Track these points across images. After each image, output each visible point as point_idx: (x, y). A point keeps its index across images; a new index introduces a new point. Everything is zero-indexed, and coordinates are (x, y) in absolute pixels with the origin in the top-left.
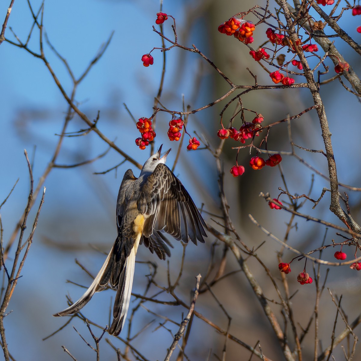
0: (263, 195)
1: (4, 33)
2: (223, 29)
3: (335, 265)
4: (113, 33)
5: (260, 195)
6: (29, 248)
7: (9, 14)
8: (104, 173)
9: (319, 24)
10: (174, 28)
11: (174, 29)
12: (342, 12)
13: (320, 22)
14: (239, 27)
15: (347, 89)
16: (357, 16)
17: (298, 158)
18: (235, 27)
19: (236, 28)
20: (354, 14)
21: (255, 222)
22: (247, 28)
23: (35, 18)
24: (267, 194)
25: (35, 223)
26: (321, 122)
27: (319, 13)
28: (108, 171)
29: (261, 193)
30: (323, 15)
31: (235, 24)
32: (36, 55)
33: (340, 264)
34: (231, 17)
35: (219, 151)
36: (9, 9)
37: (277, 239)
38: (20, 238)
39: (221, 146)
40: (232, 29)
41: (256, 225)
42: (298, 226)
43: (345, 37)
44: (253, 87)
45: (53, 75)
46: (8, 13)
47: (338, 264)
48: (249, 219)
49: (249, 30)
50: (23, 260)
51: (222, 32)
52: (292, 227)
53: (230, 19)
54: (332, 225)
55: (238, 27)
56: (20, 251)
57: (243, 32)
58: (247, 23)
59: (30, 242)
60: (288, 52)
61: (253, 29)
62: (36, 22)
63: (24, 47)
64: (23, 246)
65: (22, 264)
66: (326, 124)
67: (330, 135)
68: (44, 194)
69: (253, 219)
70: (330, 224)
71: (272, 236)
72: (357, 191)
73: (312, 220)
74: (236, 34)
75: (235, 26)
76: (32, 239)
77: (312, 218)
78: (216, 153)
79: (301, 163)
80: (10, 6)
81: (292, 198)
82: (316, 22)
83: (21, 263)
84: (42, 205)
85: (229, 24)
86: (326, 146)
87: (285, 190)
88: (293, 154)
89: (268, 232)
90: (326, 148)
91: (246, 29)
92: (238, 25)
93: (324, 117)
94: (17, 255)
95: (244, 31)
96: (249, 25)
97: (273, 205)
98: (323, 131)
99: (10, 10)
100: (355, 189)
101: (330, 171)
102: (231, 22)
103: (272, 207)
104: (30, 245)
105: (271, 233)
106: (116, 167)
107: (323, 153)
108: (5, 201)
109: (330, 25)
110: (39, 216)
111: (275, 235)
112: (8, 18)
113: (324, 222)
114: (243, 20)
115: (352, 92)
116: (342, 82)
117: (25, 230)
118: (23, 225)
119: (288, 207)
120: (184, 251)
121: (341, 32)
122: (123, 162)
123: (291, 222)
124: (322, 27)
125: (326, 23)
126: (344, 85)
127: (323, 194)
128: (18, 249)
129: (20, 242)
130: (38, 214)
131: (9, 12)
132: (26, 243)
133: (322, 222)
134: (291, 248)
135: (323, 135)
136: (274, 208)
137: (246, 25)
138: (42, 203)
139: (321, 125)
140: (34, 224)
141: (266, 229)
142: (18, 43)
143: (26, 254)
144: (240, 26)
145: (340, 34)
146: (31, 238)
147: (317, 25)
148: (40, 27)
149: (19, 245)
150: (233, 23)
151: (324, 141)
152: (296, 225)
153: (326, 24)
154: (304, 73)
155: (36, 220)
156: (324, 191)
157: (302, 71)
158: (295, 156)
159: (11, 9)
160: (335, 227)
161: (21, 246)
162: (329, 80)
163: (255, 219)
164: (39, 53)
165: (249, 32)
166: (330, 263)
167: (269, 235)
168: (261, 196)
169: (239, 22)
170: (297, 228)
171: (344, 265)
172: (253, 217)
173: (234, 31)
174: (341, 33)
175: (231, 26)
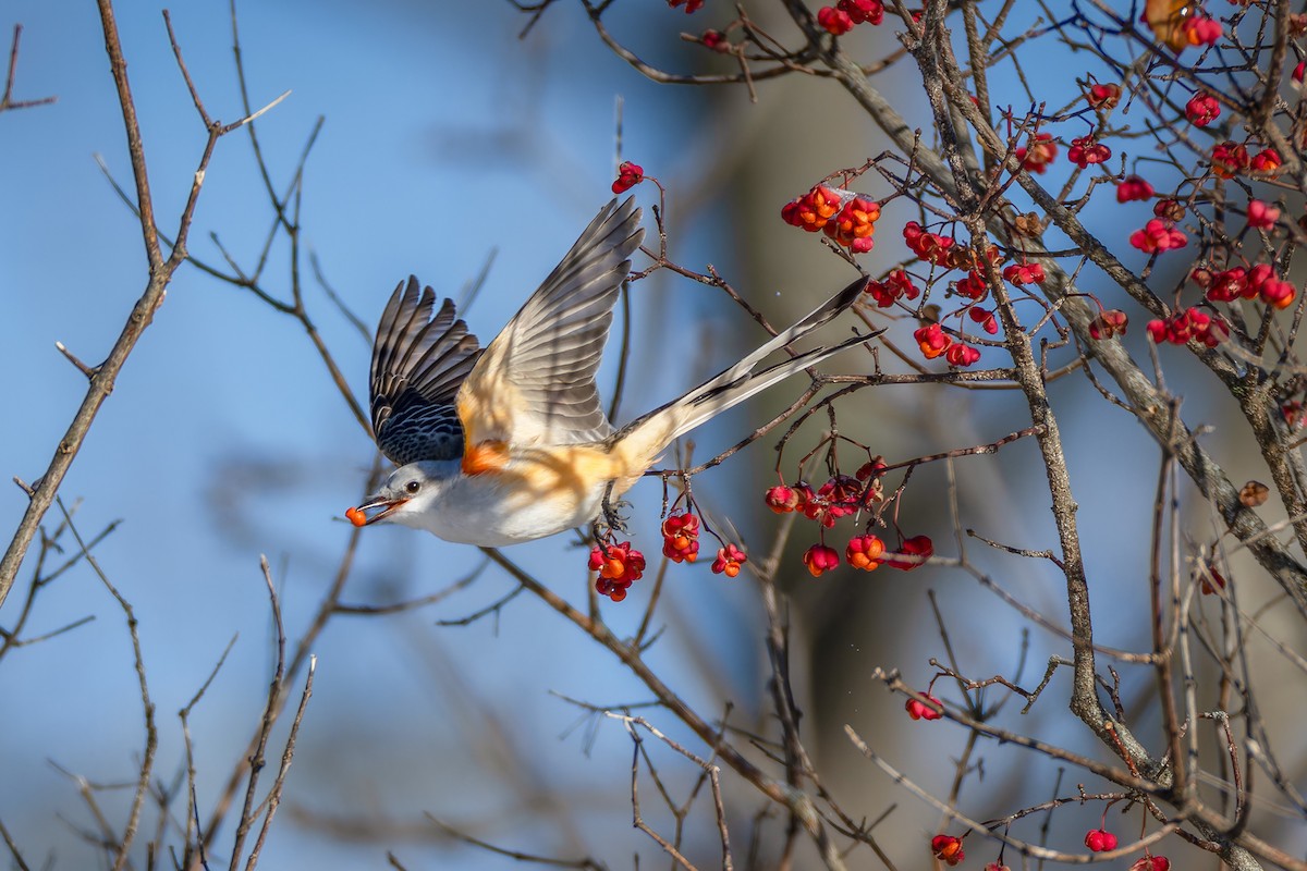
0: (883, 676)
1: (185, 239)
2: (792, 214)
3: (1076, 862)
4: (493, 254)
5: (873, 676)
6: (270, 819)
7: (199, 187)
8: (464, 622)
9: (1029, 222)
10: (659, 213)
11: (657, 218)
12: (1091, 189)
13: (1032, 215)
14: (837, 211)
15: (1106, 395)
16: (1130, 204)
17: (975, 574)
18: (826, 211)
19: (829, 213)
20: (1121, 199)
21: (861, 745)
22: (857, 213)
23: (279, 208)
24: (894, 672)
25: (287, 750)
26: (1050, 472)
27: (1028, 191)
28: (475, 617)
29: (878, 670)
30: (1038, 195)
31: (826, 202)
32: (280, 307)
33: (1091, 859)
34: (814, 182)
35: (773, 564)
36: (198, 174)
37: (919, 791)
38: (249, 792)
39: (778, 552)
40: (818, 217)
41: (865, 754)
42: (986, 766)
43: (1098, 255)
44: (869, 378)
45: (324, 353)
46: (195, 184)
47: (1085, 858)
48: (847, 737)
49: (863, 218)
50: (256, 849)
51: (791, 222)
52: (970, 770)
53: (814, 189)
54: (1070, 756)
55: (833, 211)
56: (248, 828)
57: (848, 224)
58: (859, 200)
59: (274, 803)
60: (947, 297)
61: (874, 215)
62: (281, 218)
63: (251, 285)
64: (255, 813)
65: (254, 861)
66: (1064, 478)
67: (1073, 509)
68: (310, 674)
69: (854, 738)
70: (1061, 752)
71: (907, 782)
72: (1135, 662)
73: (1015, 742)
74: (830, 228)
75: (827, 208)
76: (279, 795)
77: (1012, 736)
78: (765, 569)
79: (984, 588)
80: (202, 167)
81: (965, 685)
82: (1022, 215)
83: (250, 860)
84: (305, 702)
85: (808, 202)
86: (1062, 537)
87: (947, 665)
88: (961, 564)
89: (896, 774)
90: (1063, 542)
91: (854, 216)
92: (834, 205)
93: (1058, 460)
94: (239, 837)
95: (851, 220)
96: (864, 204)
97: (919, 707)
98: (1054, 496)
99: (201, 176)
100: (1128, 657)
101: (1072, 606)
102: (816, 196)
103: (916, 716)
104: (274, 811)
105: (903, 776)
106: (497, 607)
107: (1053, 558)
108: (201, 693)
109: (1058, 223)
110: (298, 734)
111: (914, 782)
112: (196, 197)
113: (1046, 748)
114: (847, 192)
115: (1118, 402)
116: (1092, 378)
117: (262, 771)
118: (255, 758)
119: (958, 713)
120: (680, 830)
121: (1087, 242)
122: (515, 593)
123: (967, 755)
124: (1038, 230)
125: (1049, 218)
126: (1099, 385)
127: (1049, 673)
128: (243, 822)
129: (248, 802)
130: (295, 727)
131: (200, 181)
132: (264, 804)
133: (1039, 746)
134: (958, 816)
135: (1054, 508)
136: (922, 718)
137: (856, 205)
138: (307, 698)
139: (1051, 482)
140: (286, 754)
141: (891, 765)
142: (232, 274)
143: (264, 834)
144: (841, 207)
145: (1085, 248)
146: (276, 792)
147: (1025, 225)
148: (293, 230)
149: (245, 811)
150: (820, 199)
151: (1059, 523)
152: (980, 763)
153: (1049, 222)
154: (1007, 342)
155: (289, 744)
156: (1053, 665)
157: (1000, 336)
158: (969, 568)
159: (203, 173)
160: (1076, 760)
161: (251, 813)
162: (1060, 370)
163: (862, 739)
164: (290, 301)
165: (864, 224)
166: (1063, 857)
167: (898, 781)
168: (878, 677)
169: (837, 199)
170: (982, 773)
171: (1100, 861)
172: (857, 732)
173: (825, 221)
174: (1087, 245)
175: (815, 209)
